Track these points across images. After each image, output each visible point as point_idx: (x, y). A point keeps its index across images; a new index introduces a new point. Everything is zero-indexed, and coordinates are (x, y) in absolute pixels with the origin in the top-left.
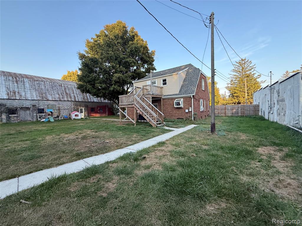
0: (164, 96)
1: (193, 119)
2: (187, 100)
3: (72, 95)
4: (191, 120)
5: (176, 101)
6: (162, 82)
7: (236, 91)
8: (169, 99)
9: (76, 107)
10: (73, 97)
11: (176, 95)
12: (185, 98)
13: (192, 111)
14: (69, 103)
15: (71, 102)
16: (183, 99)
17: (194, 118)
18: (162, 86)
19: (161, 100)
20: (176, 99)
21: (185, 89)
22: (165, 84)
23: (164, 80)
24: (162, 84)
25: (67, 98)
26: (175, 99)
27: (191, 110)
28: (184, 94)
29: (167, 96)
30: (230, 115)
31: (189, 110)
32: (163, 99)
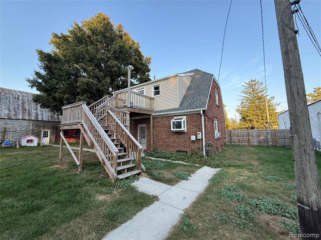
0: (156, 112)
1: (204, 153)
2: (194, 118)
3: (34, 111)
4: (202, 156)
5: (175, 121)
6: (153, 90)
7: (249, 115)
8: (163, 117)
9: (36, 128)
10: (34, 115)
11: (175, 110)
12: (189, 115)
13: (202, 139)
14: (25, 123)
15: (28, 121)
16: (186, 116)
17: (206, 152)
18: (153, 96)
19: (149, 119)
20: (175, 118)
21: (189, 101)
22: (157, 93)
23: (157, 88)
24: (153, 93)
25: (23, 115)
26: (172, 117)
27: (200, 136)
28: (187, 109)
29: (160, 112)
30: (256, 144)
31: (196, 137)
32: (153, 118)
